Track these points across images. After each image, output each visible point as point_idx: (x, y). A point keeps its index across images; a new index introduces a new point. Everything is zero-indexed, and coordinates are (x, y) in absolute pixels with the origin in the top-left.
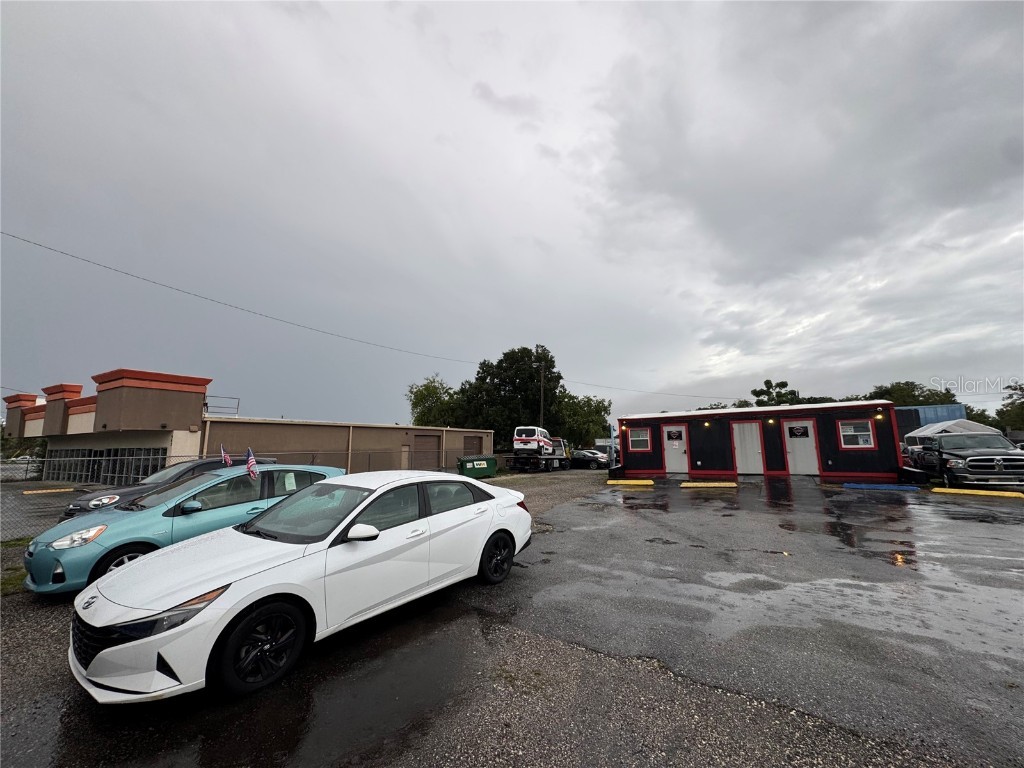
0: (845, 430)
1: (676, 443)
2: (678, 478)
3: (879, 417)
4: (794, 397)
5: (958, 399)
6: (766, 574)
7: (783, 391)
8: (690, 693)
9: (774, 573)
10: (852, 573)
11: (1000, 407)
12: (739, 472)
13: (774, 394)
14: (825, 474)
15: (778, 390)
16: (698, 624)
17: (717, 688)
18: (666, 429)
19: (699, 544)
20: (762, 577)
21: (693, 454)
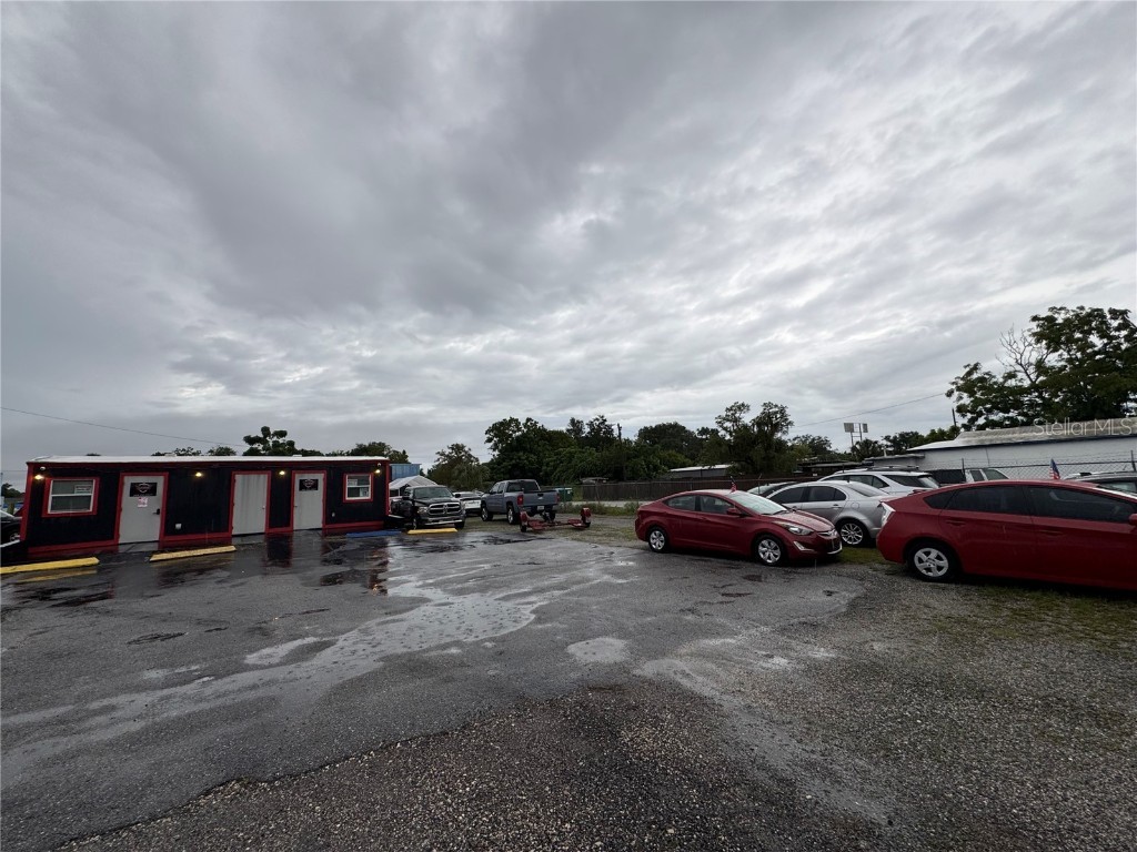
0: (350, 484)
1: (145, 500)
2: (144, 549)
3: (378, 471)
4: (290, 449)
5: (409, 460)
6: (315, 636)
7: (281, 441)
8: (297, 790)
9: (320, 631)
10: (384, 611)
11: (430, 467)
12: (234, 532)
13: (271, 444)
14: (327, 526)
15: (275, 439)
16: (268, 716)
17: (322, 767)
18: (128, 481)
19: (216, 626)
20: (310, 640)
21: (169, 515)
